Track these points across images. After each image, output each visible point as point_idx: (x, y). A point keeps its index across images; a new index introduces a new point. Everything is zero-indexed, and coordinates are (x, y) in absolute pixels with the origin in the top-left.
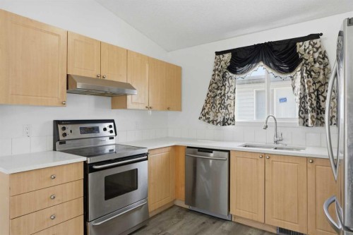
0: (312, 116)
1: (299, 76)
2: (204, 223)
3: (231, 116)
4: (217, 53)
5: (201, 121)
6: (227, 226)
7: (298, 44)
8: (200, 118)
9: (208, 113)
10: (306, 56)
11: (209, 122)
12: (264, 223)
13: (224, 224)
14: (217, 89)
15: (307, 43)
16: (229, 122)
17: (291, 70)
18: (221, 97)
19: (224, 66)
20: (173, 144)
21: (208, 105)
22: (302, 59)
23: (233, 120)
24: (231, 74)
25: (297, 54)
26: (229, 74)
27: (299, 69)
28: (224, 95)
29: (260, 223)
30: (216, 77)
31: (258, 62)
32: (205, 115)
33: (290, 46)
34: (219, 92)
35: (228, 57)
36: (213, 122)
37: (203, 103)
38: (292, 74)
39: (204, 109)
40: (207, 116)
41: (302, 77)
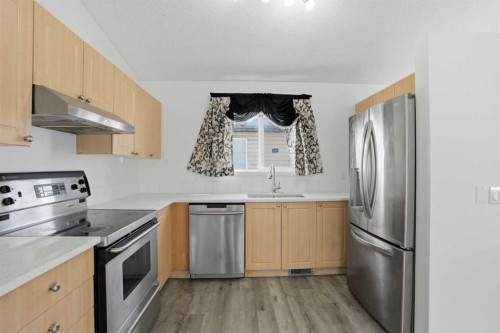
0: (309, 167)
1: (294, 130)
2: (221, 289)
3: (229, 166)
4: (213, 95)
5: (190, 172)
6: (245, 284)
7: (295, 101)
8: (189, 168)
9: (199, 162)
10: (302, 113)
11: (200, 173)
12: (281, 270)
13: (241, 283)
14: (214, 135)
15: (301, 101)
16: (227, 172)
17: (288, 123)
18: (218, 145)
19: (223, 110)
20: (172, 202)
21: (200, 153)
22: (298, 115)
23: (232, 170)
24: (229, 120)
25: (294, 110)
26: (227, 120)
27: (295, 123)
28: (222, 142)
29: (277, 270)
30: (214, 122)
31: (259, 111)
32: (194, 165)
33: (287, 101)
34: (215, 138)
35: (226, 101)
36: (205, 172)
37: (191, 150)
38: (289, 128)
39: (193, 157)
40: (198, 166)
41: (298, 131)
